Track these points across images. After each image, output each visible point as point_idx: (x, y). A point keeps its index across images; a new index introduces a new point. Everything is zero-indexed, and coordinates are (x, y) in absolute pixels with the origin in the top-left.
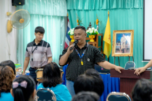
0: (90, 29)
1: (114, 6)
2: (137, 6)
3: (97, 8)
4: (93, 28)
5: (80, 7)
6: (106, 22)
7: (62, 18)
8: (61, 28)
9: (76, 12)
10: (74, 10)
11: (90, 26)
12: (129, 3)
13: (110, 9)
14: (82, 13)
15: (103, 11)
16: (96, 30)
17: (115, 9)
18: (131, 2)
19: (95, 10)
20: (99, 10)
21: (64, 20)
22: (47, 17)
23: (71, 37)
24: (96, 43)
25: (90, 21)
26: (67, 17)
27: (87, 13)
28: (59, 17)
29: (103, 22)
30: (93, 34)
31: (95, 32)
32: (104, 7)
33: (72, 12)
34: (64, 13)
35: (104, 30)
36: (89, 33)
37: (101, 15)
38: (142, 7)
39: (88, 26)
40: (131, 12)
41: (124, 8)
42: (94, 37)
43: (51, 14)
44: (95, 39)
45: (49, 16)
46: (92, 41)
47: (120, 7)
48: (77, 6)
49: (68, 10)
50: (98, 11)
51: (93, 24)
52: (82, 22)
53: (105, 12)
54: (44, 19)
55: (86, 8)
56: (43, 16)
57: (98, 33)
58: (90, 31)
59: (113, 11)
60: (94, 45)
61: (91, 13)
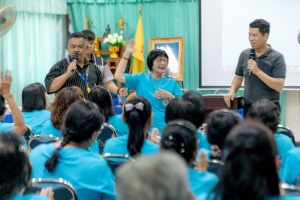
0: (110, 36)
3: (120, 0)
4: (116, 35)
6: (136, 24)
7: (58, 16)
8: (57, 35)
9: (83, 7)
10: (79, 3)
11: (108, 31)
13: (142, 2)
14: (93, 10)
15: (130, 6)
16: (120, 39)
17: (150, 2)
19: (115, 3)
20: (123, 3)
21: (61, 21)
22: (36, 16)
25: (108, 22)
26: (67, 16)
27: (102, 8)
28: (53, 15)
29: (131, 25)
30: (117, 44)
31: (119, 41)
33: (75, 6)
34: (63, 10)
36: (109, 43)
37: (128, 12)
39: (104, 31)
40: (177, 7)
42: (117, 49)
43: (43, 11)
44: (119, 54)
45: (39, 14)
46: (114, 56)
49: (69, 4)
50: (121, 5)
51: (112, 27)
52: (94, 24)
53: (134, 6)
54: (31, 19)
56: (29, 14)
57: (124, 43)
58: (112, 38)
59: (148, 5)
60: (117, 62)
61: (109, 9)
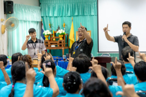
0: (59, 30)
1: (76, 14)
2: (93, 13)
3: (64, 15)
4: (62, 30)
5: (51, 15)
6: (71, 25)
7: (37, 22)
8: (37, 30)
9: (48, 18)
10: (47, 16)
11: (59, 28)
12: (87, 11)
13: (73, 16)
14: (52, 19)
15: (68, 17)
16: (64, 32)
17: (77, 16)
18: (88, 11)
19: (62, 16)
21: (39, 24)
22: (28, 22)
23: (45, 37)
24: (64, 40)
25: (59, 25)
26: (41, 22)
27: (56, 19)
28: (35, 22)
29: (68, 26)
30: (62, 34)
32: (69, 14)
33: (45, 18)
34: (39, 19)
35: (69, 31)
36: (59, 34)
37: (67, 20)
38: (96, 14)
39: (57, 28)
40: (88, 18)
41: (83, 15)
42: (62, 36)
43: (30, 20)
44: (63, 38)
45: (29, 21)
46: (61, 39)
47: (80, 14)
48: (49, 13)
49: (42, 17)
50: (64, 17)
51: (61, 27)
52: (53, 26)
53: (70, 18)
54: (25, 23)
55: (55, 15)
56: (25, 21)
57: (65, 34)
58: (60, 32)
59: (75, 17)
60: (62, 42)
61: (59, 19)
